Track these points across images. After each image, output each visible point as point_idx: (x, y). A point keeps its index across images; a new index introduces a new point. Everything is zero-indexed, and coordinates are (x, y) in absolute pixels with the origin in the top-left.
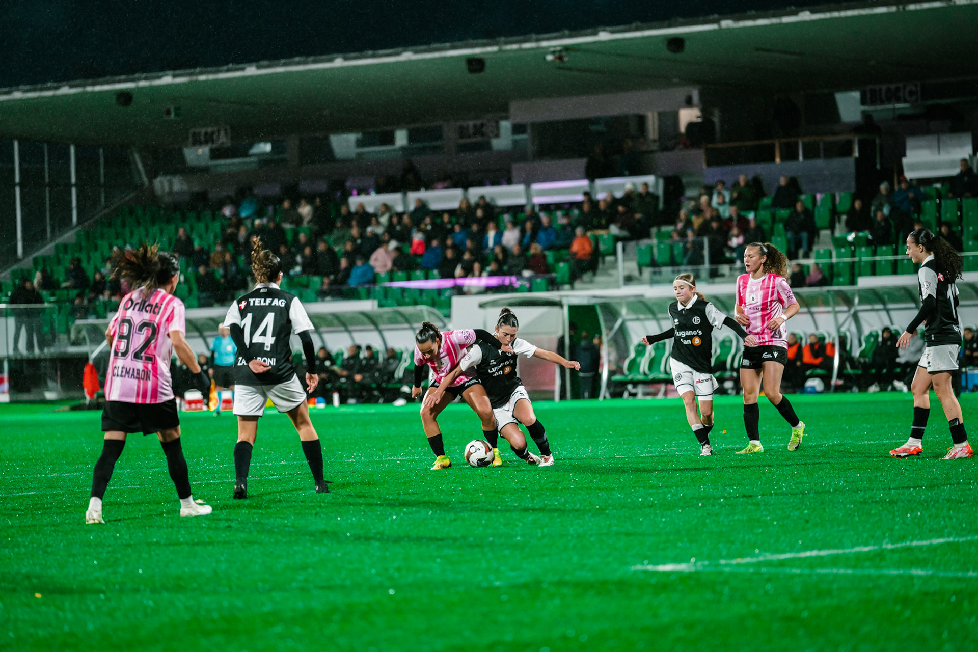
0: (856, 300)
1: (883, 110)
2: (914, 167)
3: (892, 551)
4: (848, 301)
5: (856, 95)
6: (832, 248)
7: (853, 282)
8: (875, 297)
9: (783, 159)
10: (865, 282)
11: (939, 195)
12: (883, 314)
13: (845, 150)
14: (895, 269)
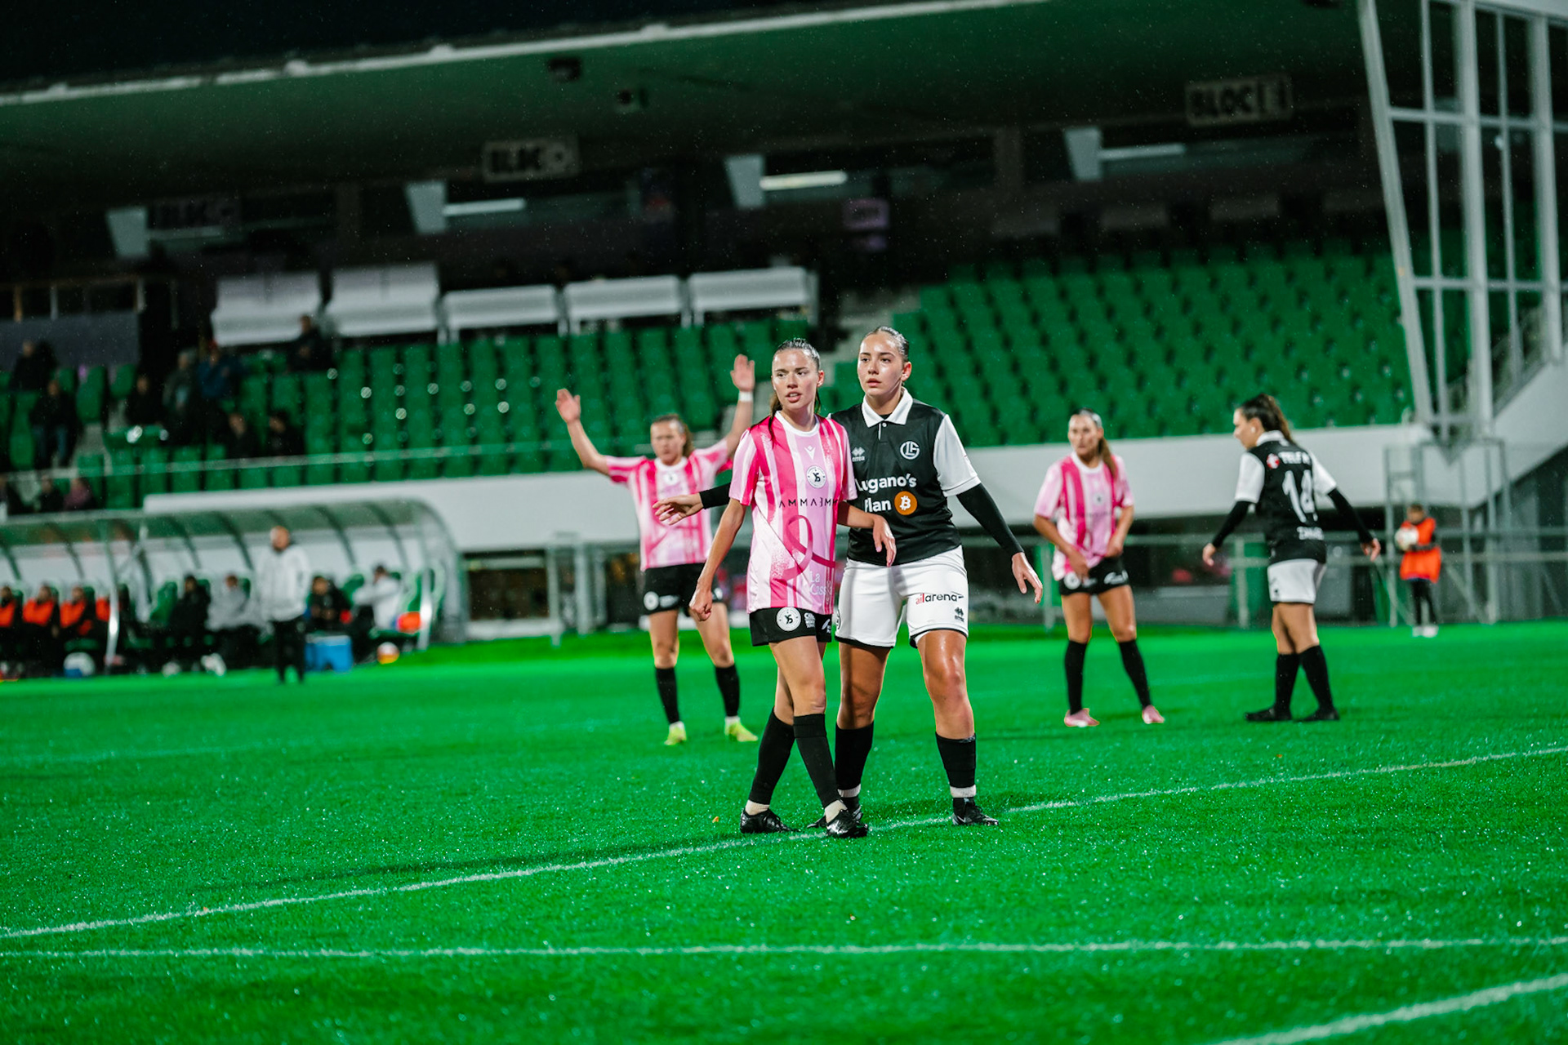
0: (143, 532)
1: (180, 238)
2: (230, 326)
3: (202, 919)
4: (129, 532)
5: (139, 215)
6: (103, 449)
7: (137, 503)
8: (172, 527)
9: (27, 313)
10: (157, 504)
11: (270, 369)
12: (186, 555)
13: (124, 300)
14: (202, 483)
